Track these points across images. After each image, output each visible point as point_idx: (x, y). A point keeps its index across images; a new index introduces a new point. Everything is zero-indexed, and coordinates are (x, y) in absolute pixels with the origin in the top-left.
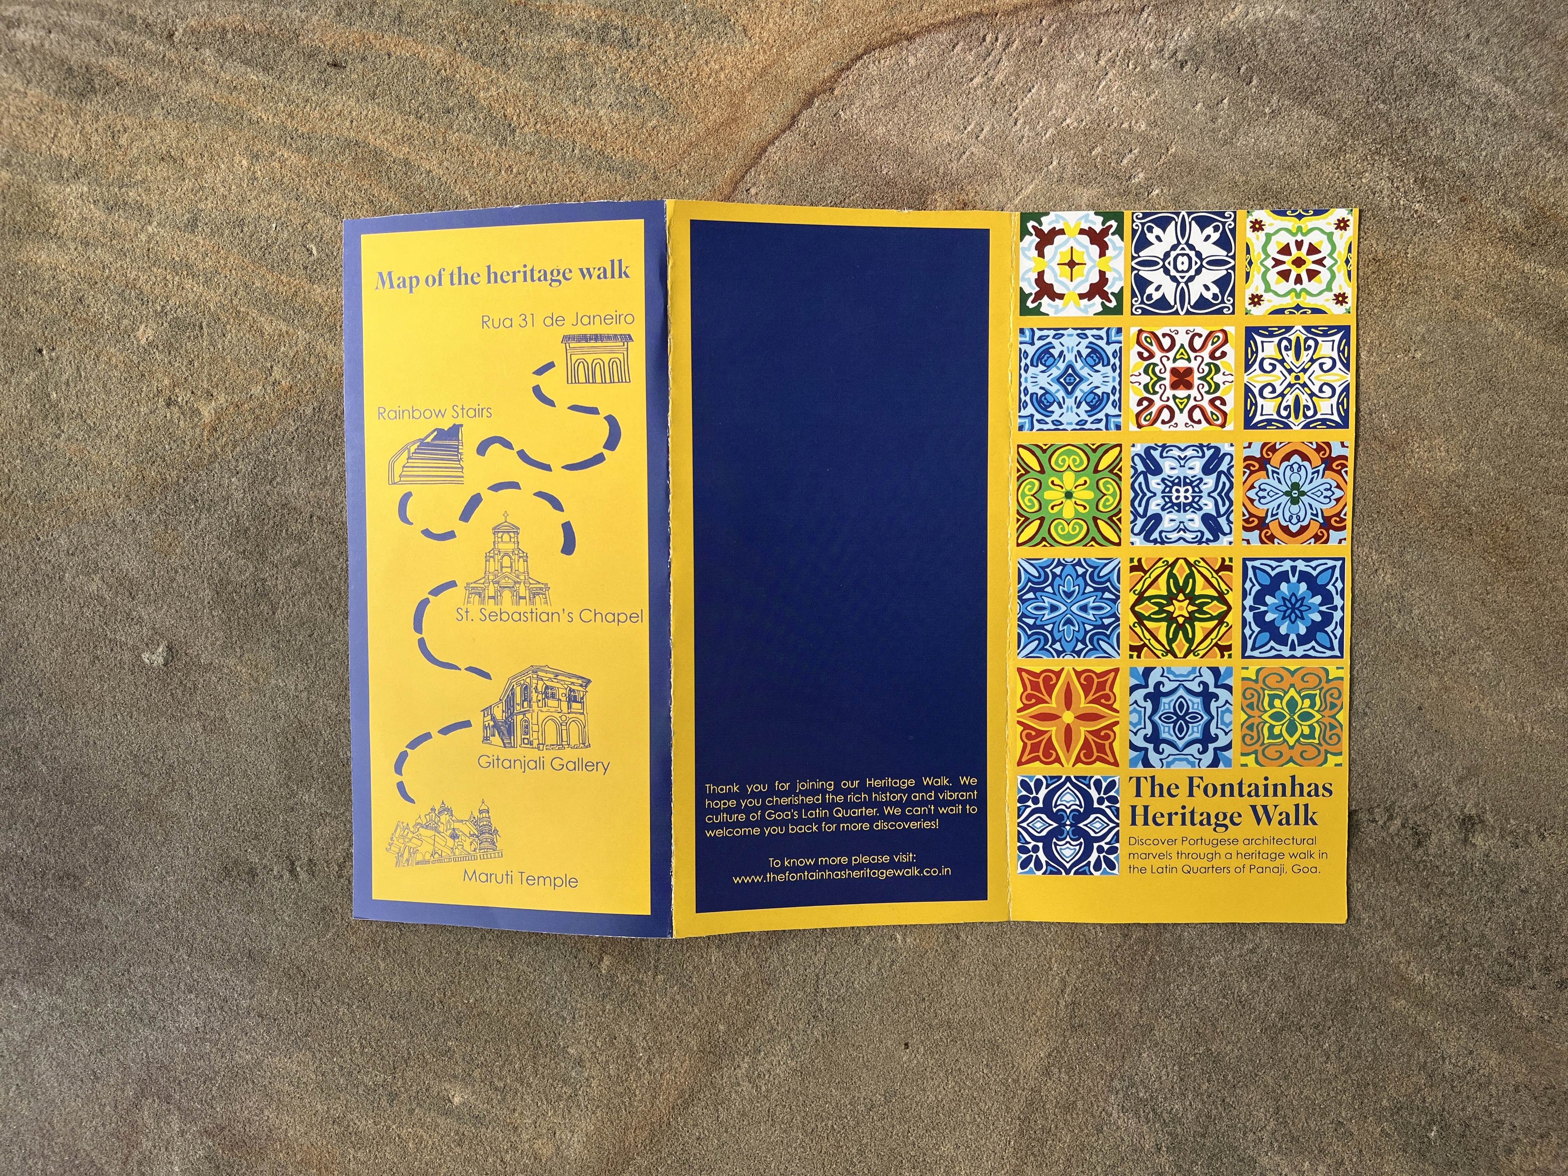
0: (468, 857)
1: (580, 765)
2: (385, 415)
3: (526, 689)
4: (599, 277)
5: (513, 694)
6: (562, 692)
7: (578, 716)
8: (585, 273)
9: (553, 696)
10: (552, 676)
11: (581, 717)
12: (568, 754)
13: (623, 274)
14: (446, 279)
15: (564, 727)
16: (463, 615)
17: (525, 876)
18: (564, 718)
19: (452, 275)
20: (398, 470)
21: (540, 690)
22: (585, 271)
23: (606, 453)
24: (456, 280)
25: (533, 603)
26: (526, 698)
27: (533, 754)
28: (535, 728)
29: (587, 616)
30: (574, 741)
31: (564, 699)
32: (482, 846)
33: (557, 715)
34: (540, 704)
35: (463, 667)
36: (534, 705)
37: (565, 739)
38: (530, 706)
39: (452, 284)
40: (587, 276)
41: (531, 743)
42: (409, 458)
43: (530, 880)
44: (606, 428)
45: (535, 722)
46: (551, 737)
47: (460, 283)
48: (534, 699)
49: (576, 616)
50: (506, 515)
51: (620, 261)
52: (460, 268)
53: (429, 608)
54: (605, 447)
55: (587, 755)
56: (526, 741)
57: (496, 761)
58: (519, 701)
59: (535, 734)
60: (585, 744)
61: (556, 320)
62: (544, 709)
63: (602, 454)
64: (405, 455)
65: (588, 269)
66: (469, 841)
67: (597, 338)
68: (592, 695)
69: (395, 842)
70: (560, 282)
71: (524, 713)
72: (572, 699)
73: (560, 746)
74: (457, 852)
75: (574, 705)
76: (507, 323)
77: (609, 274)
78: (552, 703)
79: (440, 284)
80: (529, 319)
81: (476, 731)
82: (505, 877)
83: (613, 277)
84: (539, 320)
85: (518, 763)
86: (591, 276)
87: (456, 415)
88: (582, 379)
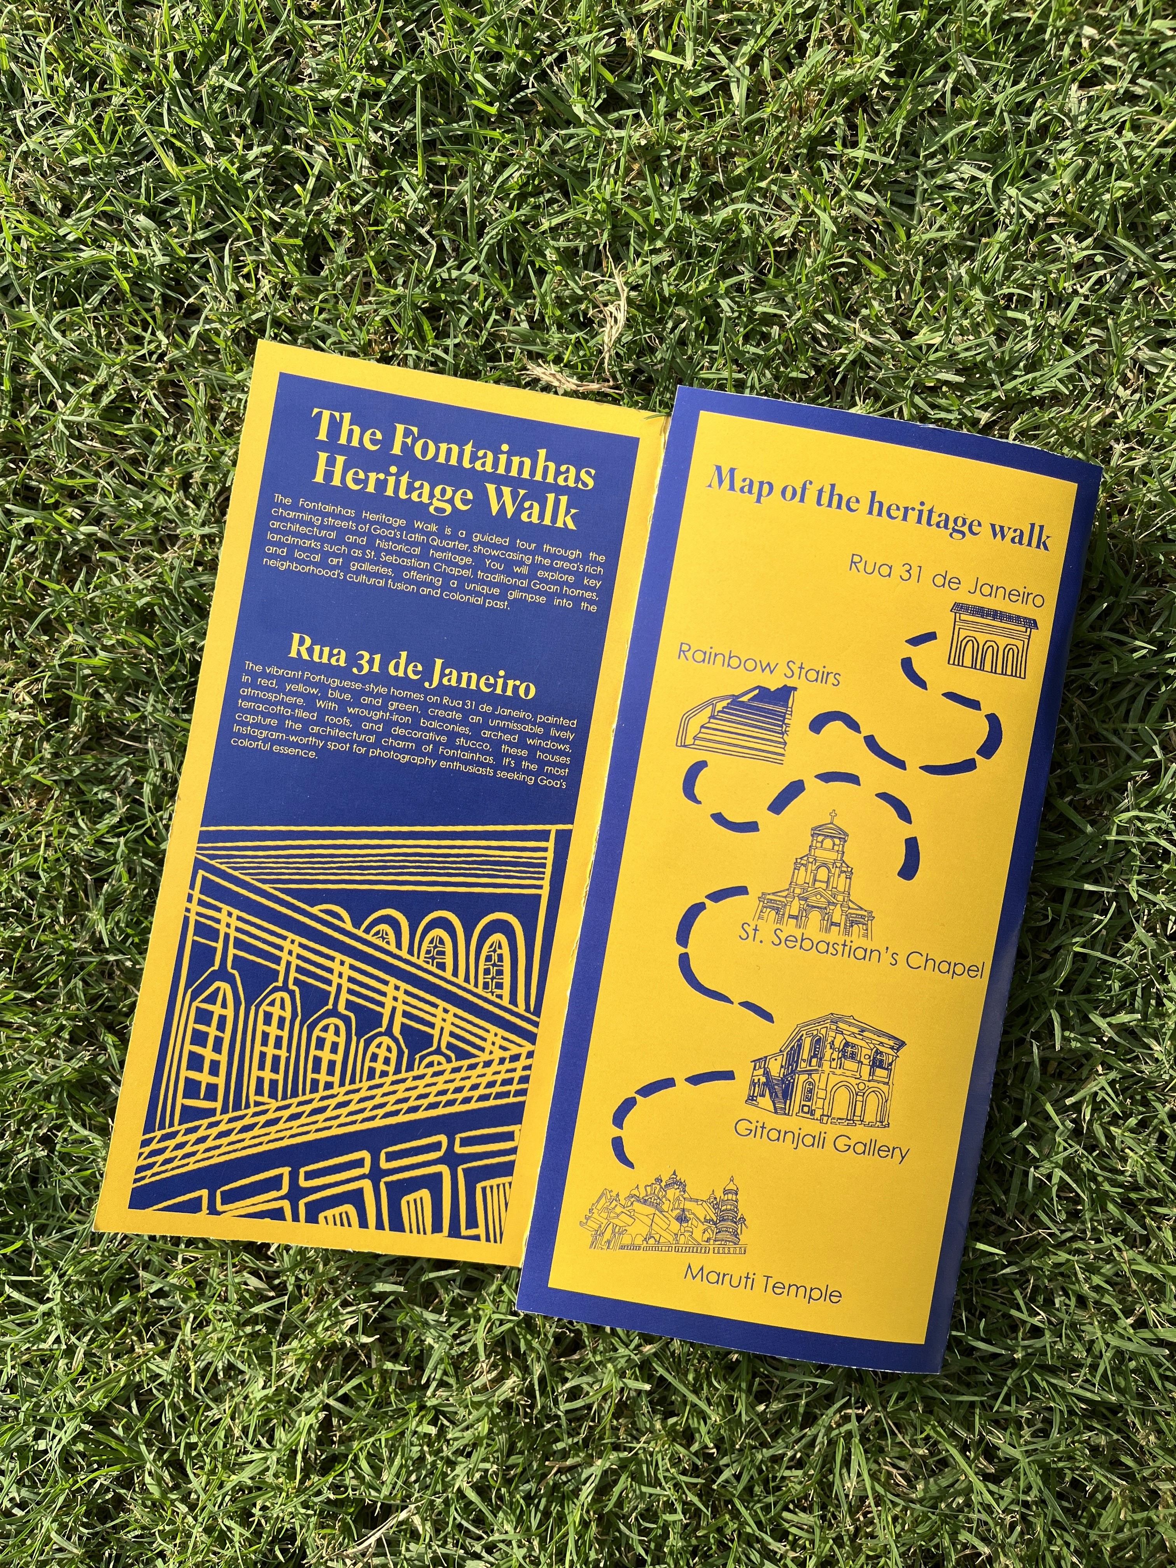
0: (697, 1248)
1: (871, 1148)
2: (689, 654)
3: (818, 1042)
4: (1013, 540)
5: (800, 1046)
6: (865, 1052)
7: (881, 1086)
8: (998, 531)
9: (853, 1056)
10: (856, 1030)
11: (885, 1088)
12: (859, 1133)
13: (1042, 544)
14: (811, 494)
15: (860, 1098)
16: (748, 932)
17: (771, 1282)
18: (862, 1086)
19: (821, 492)
20: (693, 728)
21: (837, 1045)
22: (998, 529)
23: (979, 759)
24: (825, 499)
25: (847, 932)
26: (817, 1053)
27: (812, 1127)
28: (822, 1094)
29: (915, 960)
30: (870, 1117)
31: (866, 1062)
32: (719, 1236)
33: (854, 1082)
34: (834, 1064)
35: (736, 1000)
36: (826, 1065)
37: (858, 1113)
38: (820, 1065)
39: (819, 503)
40: (999, 536)
41: (812, 1112)
42: (712, 717)
43: (779, 1288)
44: (984, 728)
45: (822, 1086)
46: (841, 1109)
47: (830, 505)
48: (827, 1056)
49: (902, 959)
50: (833, 814)
51: (1042, 527)
52: (833, 486)
53: (702, 916)
54: (979, 752)
55: (882, 1136)
56: (806, 1109)
57: (759, 1130)
58: (805, 1057)
59: (820, 1102)
60: (883, 1123)
61: (950, 582)
62: (838, 1071)
63: (973, 760)
64: (708, 711)
65: (1002, 528)
66: (702, 1227)
67: (995, 615)
68: (904, 1062)
69: (596, 1215)
70: (963, 534)
71: (810, 1073)
72: (877, 1063)
73: (850, 1121)
74: (682, 1240)
75: (879, 1072)
76: (885, 570)
77: (1025, 540)
78: (849, 1064)
79: (802, 500)
80: (915, 572)
81: (740, 1086)
82: (744, 1280)
83: (1029, 544)
84: (927, 576)
85: (790, 1135)
86: (1003, 537)
87: (789, 674)
88: (968, 662)
